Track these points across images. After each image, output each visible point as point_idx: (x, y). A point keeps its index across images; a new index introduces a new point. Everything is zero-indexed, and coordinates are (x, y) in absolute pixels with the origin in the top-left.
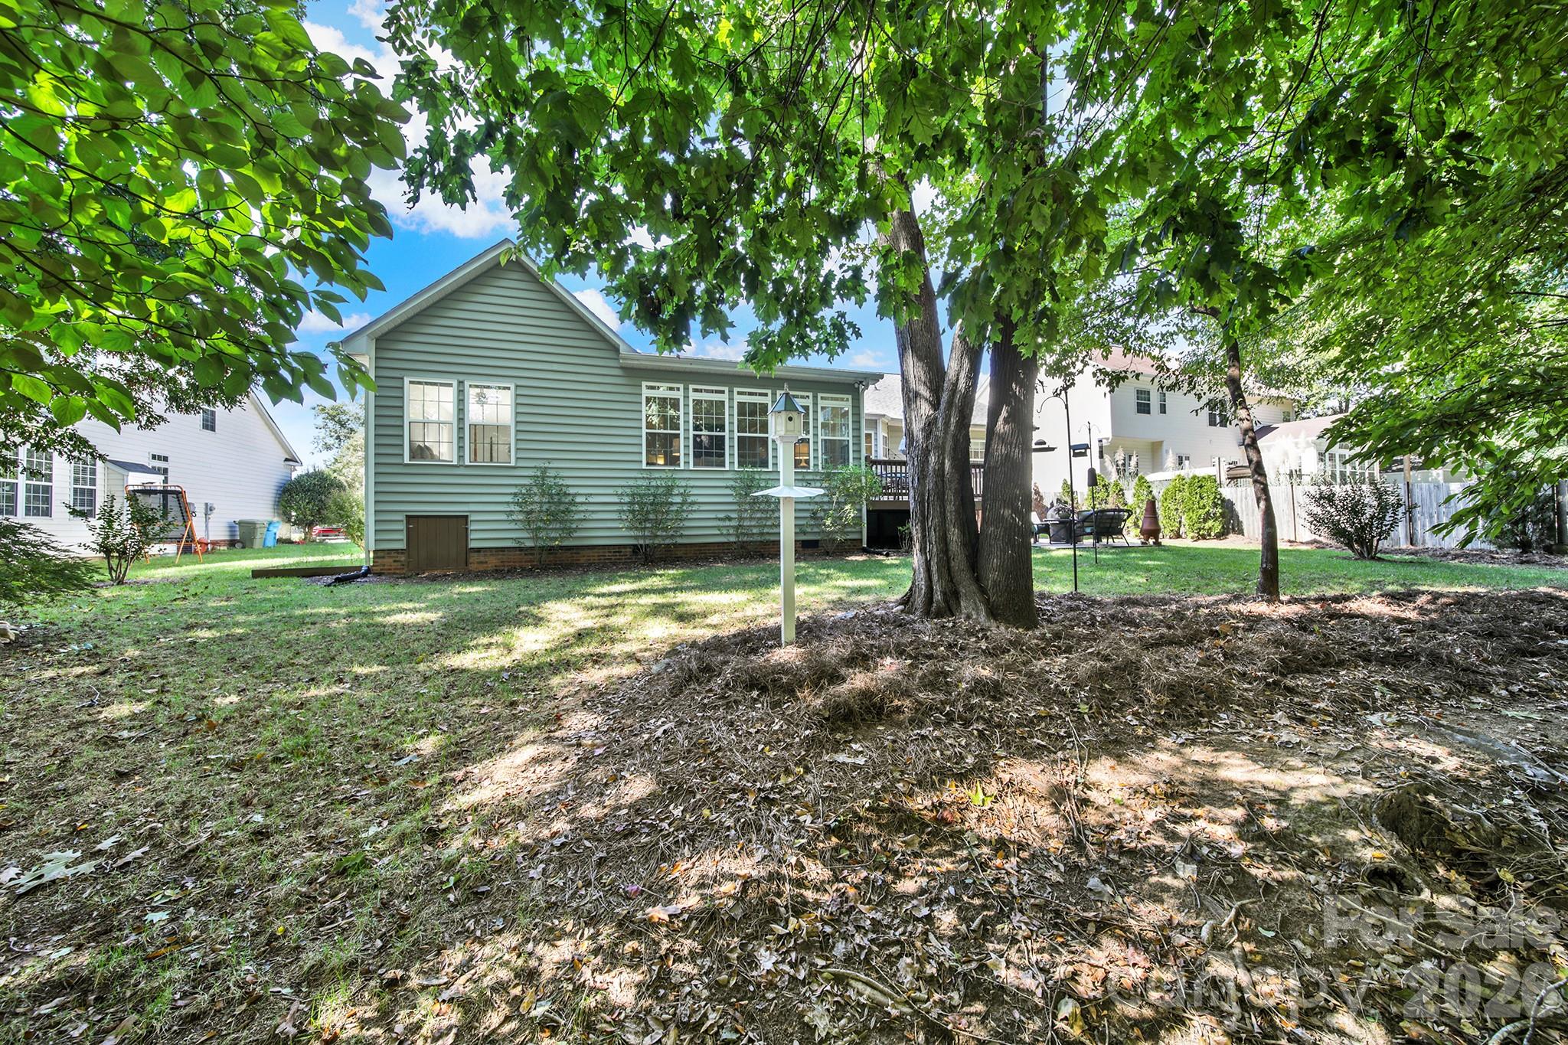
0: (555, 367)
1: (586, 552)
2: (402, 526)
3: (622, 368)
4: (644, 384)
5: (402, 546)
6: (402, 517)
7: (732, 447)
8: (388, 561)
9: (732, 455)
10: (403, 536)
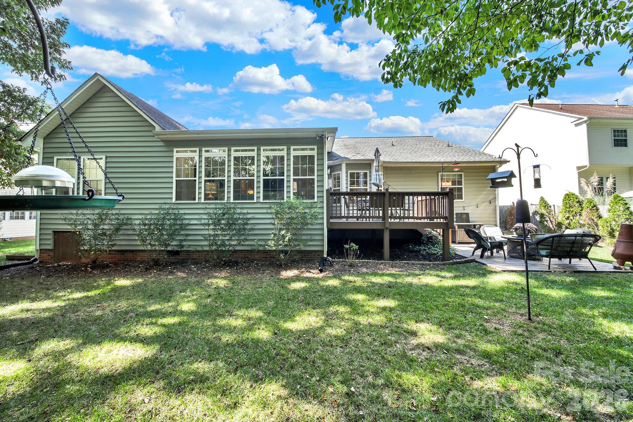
0: (127, 144)
1: (141, 254)
2: (51, 237)
3: (163, 141)
4: (175, 150)
5: (50, 247)
6: (51, 232)
7: (229, 187)
8: (45, 255)
9: (229, 192)
10: (51, 242)
